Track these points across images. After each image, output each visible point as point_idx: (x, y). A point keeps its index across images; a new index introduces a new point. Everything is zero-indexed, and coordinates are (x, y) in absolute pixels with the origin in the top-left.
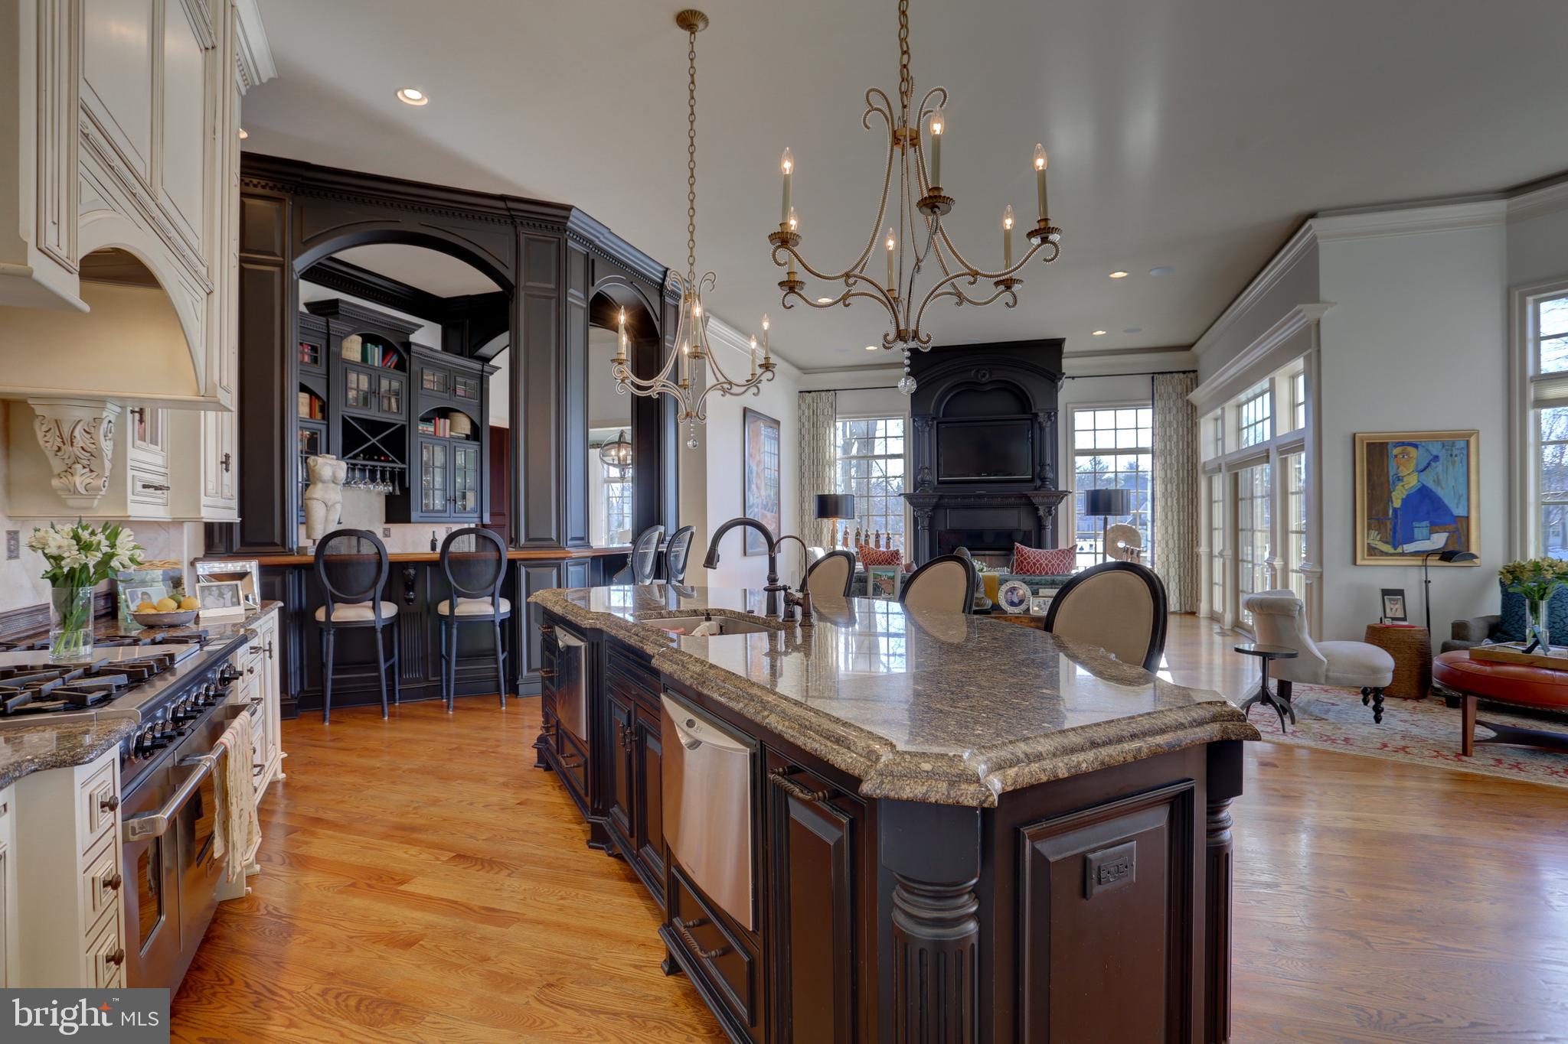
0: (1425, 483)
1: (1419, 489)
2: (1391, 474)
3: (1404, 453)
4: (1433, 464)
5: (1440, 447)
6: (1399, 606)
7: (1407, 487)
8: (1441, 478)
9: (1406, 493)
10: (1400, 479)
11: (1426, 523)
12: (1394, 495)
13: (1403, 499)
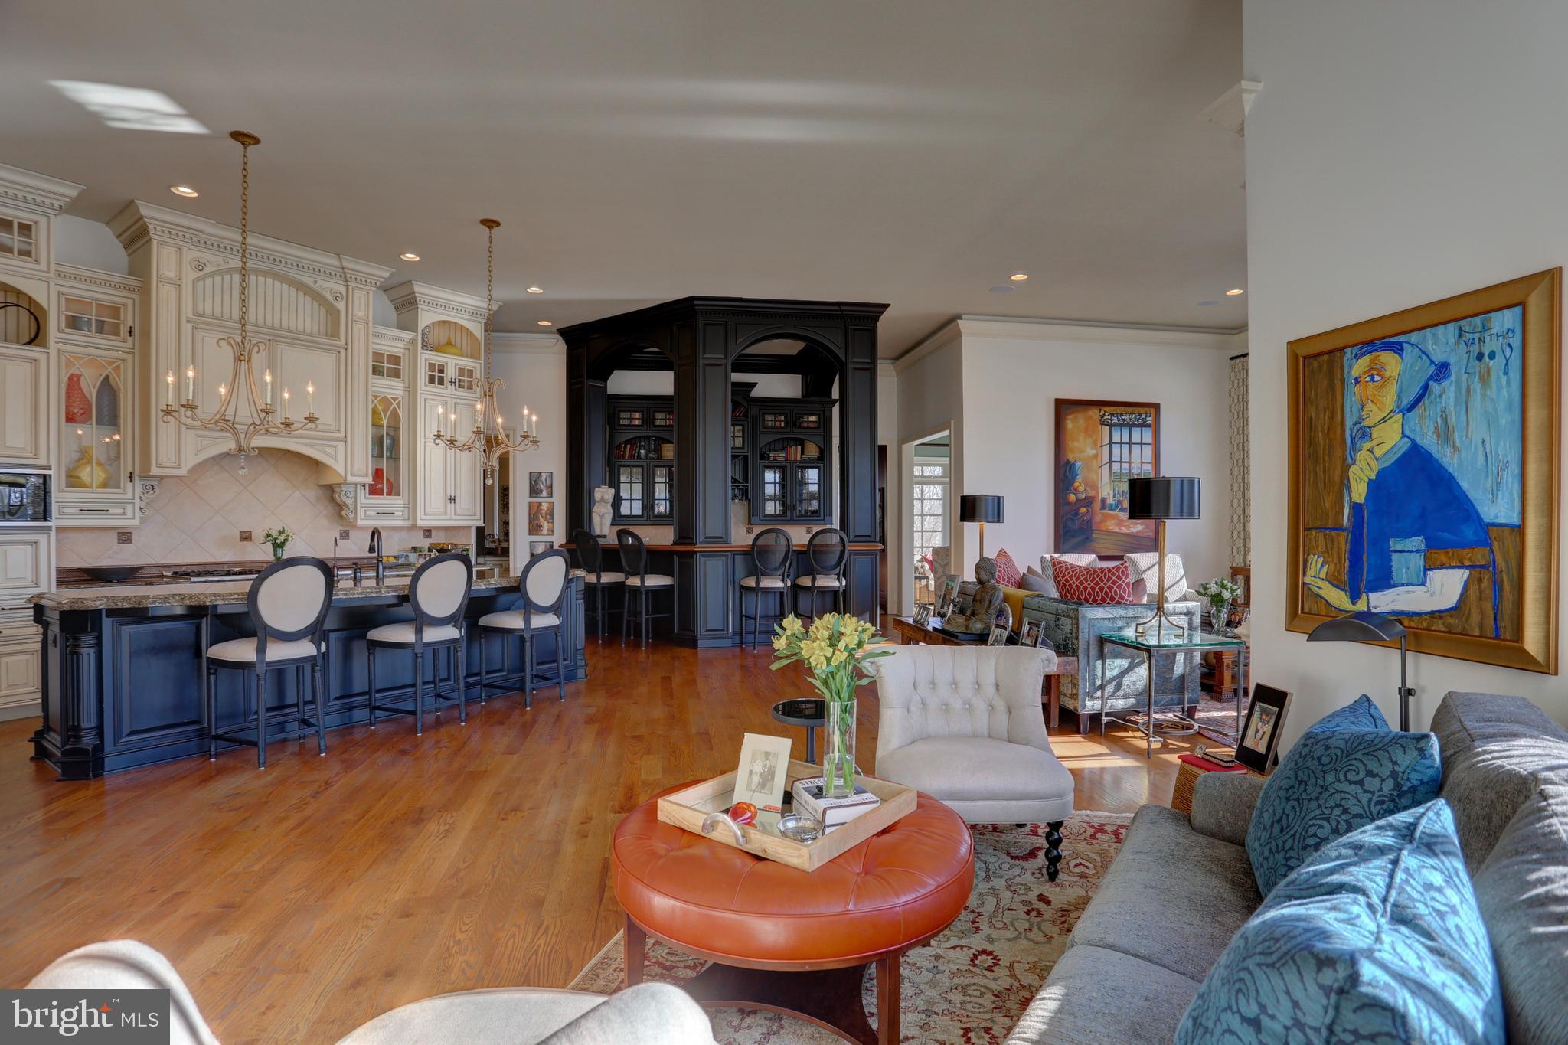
0: (1419, 440)
1: (1404, 455)
2: (1349, 424)
3: (1375, 370)
4: (1435, 387)
5: (1452, 341)
6: (1268, 728)
7: (1378, 452)
8: (1452, 420)
9: (1376, 467)
10: (1365, 434)
11: (1417, 542)
12: (1354, 472)
13: (1370, 482)
